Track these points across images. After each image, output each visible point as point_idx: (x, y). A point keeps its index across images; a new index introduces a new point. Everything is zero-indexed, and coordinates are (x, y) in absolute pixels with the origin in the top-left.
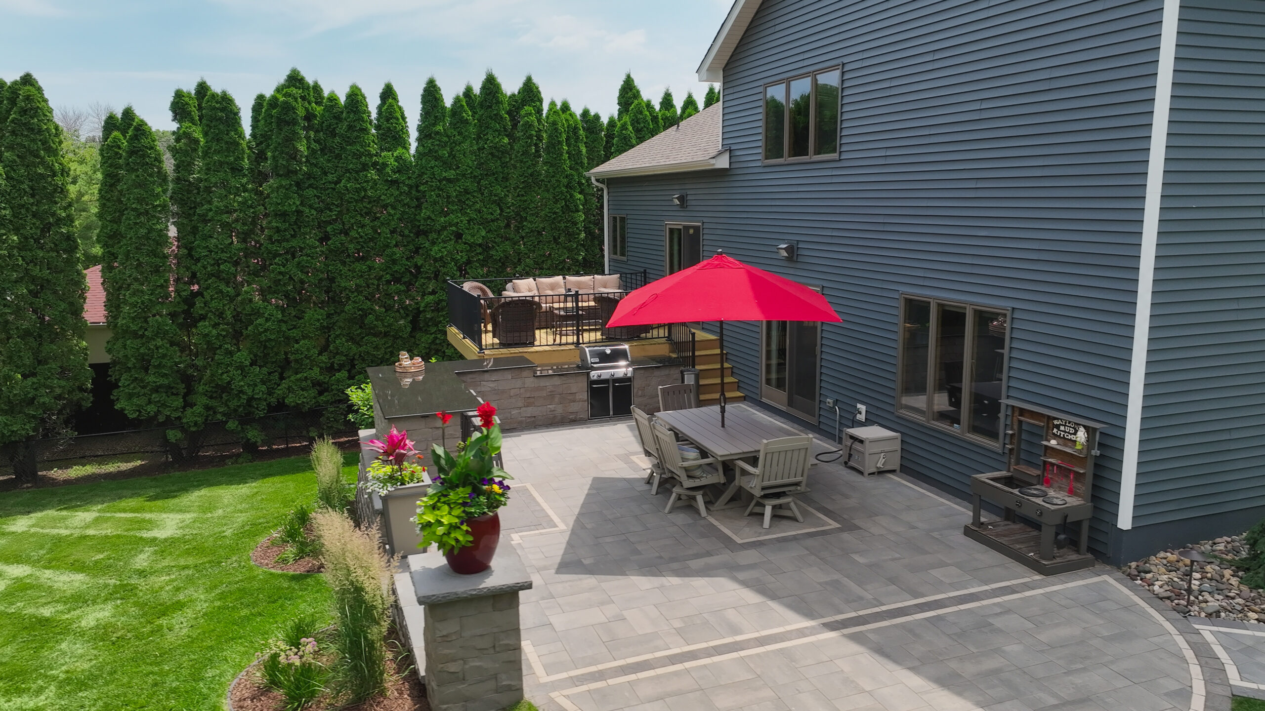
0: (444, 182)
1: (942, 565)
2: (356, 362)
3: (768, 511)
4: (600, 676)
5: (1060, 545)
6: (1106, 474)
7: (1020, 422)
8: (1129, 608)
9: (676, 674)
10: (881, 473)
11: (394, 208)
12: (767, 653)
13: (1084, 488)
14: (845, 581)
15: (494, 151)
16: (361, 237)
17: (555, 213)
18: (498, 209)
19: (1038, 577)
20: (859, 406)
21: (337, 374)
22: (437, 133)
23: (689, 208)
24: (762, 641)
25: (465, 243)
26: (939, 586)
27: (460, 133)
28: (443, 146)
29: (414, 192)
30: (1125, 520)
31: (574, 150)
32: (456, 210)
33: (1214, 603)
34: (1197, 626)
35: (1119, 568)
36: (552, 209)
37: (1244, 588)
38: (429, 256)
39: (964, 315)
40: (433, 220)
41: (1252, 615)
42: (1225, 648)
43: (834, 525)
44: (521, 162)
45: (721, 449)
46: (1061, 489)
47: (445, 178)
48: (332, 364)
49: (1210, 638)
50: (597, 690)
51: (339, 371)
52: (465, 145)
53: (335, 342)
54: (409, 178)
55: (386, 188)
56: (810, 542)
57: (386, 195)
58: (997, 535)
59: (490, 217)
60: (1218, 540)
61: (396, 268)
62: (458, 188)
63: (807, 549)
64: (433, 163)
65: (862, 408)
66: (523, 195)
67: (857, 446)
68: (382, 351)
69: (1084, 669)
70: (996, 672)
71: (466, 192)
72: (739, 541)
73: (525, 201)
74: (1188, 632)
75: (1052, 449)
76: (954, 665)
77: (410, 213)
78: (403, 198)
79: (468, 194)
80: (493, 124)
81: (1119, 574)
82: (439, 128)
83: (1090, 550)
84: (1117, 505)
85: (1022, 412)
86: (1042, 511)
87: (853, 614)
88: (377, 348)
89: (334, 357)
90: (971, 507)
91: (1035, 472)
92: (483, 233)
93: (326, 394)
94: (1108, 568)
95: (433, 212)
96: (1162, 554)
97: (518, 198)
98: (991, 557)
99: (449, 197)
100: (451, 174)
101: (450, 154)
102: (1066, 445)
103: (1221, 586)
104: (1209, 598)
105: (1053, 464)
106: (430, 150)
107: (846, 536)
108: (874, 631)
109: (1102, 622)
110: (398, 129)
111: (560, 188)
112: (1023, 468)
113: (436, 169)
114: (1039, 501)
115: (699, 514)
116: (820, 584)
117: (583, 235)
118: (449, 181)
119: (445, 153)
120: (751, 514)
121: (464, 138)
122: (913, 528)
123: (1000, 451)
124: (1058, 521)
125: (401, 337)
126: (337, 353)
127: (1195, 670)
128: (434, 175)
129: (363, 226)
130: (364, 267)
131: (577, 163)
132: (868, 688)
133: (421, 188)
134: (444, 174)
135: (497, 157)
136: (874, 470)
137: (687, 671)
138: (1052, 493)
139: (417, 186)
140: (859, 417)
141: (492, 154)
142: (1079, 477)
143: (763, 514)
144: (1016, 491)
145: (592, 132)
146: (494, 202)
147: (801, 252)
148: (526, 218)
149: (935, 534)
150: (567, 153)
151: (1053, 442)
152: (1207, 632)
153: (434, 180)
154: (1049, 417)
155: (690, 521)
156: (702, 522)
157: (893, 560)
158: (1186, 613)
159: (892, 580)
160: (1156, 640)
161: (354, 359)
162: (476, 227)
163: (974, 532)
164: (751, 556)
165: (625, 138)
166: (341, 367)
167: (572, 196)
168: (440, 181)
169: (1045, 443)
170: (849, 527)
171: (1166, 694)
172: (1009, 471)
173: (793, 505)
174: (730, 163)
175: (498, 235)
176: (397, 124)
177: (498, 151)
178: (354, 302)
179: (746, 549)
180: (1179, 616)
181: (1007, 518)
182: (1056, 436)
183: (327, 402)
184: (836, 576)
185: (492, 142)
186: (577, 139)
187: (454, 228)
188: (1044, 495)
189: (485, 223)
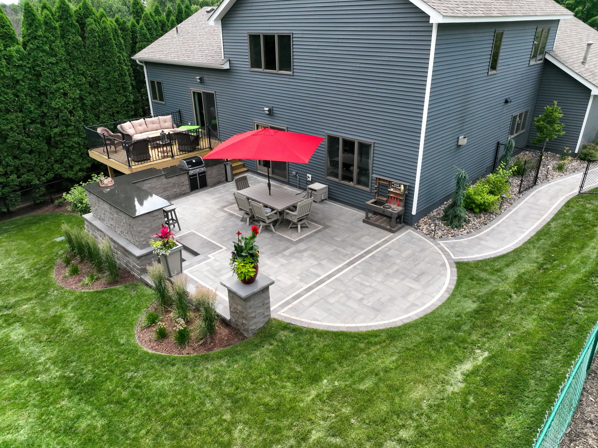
0: (51, 65)
1: (363, 236)
2: (20, 169)
3: (299, 226)
4: (288, 303)
5: (397, 223)
6: (408, 198)
7: (379, 183)
8: (420, 240)
9: (311, 295)
10: (322, 200)
11: (23, 81)
12: (333, 281)
13: (402, 204)
14: (338, 248)
15: (75, 45)
16: (7, 100)
17: (115, 78)
18: (84, 78)
19: (392, 234)
20: (308, 175)
21: (11, 177)
22: (40, 36)
23: (206, 84)
24: (329, 277)
25: (70, 98)
26: (367, 244)
27: (53, 35)
28: (45, 43)
29: (33, 71)
30: (414, 212)
31: (118, 42)
32: (60, 80)
33: (440, 234)
34: (438, 242)
35: (412, 226)
36: (113, 76)
37: (445, 227)
38: (50, 107)
39: (354, 143)
40: (49, 87)
41: (450, 235)
42: (448, 248)
43: (321, 227)
44: (92, 51)
45: (280, 207)
46: (394, 204)
47: (51, 63)
48: (6, 172)
49: (443, 245)
50: (291, 308)
51: (11, 175)
52: (58, 42)
53: (5, 160)
54: (28, 63)
55: (16, 70)
56: (318, 235)
57: (17, 74)
58: (375, 221)
59: (80, 83)
60: (434, 211)
61: (33, 115)
62: (59, 68)
63: (318, 239)
64: (41, 54)
65: (310, 176)
66: (96, 69)
67: (314, 192)
68: (34, 160)
69: (418, 264)
70: (397, 270)
71: (65, 69)
72: (295, 240)
73: (98, 72)
74: (437, 244)
75: (391, 192)
76: (386, 271)
77: (33, 83)
78: (27, 75)
79: (66, 70)
80: (71, 29)
81: (412, 228)
82: (40, 33)
83: (404, 222)
84: (412, 207)
85: (380, 179)
86: (392, 213)
87: (348, 261)
88: (31, 160)
89: (7, 168)
90: (365, 212)
91: (385, 199)
92: (78, 92)
93: (6, 188)
94: (408, 226)
95: (48, 83)
96: (422, 219)
97: (94, 71)
98: (375, 230)
99: (55, 73)
100: (53, 60)
101: (50, 48)
102: (396, 190)
103: (440, 227)
104: (438, 232)
105: (392, 197)
106: (38, 47)
107: (327, 230)
108: (359, 265)
109: (415, 246)
110: (11, 33)
111: (116, 64)
112: (380, 198)
113: (44, 58)
114: (390, 210)
115: (272, 232)
116: (332, 251)
117: (131, 88)
118: (53, 64)
119: (47, 48)
120: (291, 228)
121: (56, 38)
122: (346, 223)
123: (370, 191)
124: (397, 216)
125: (43, 152)
126: (8, 166)
127: (443, 256)
128: (44, 61)
129: (6, 94)
130: (13, 117)
131: (120, 49)
132: (368, 285)
133: (37, 68)
134: (50, 60)
135: (77, 48)
136: (320, 200)
137: (314, 293)
138: (393, 206)
139: (34, 67)
140: (308, 179)
141: (74, 47)
142: (400, 200)
143: (297, 227)
144: (382, 207)
145: (124, 31)
146: (80, 74)
147: (274, 112)
148: (100, 81)
149: (354, 224)
150: (115, 44)
151: (392, 190)
152: (441, 243)
153: (44, 64)
154: (390, 181)
155: (271, 235)
156: (275, 235)
157: (348, 237)
158: (434, 238)
159: (352, 245)
160: (430, 249)
161: (18, 167)
162: (74, 89)
163: (367, 221)
164: (302, 246)
165: (144, 35)
166: (12, 172)
167: (122, 68)
168: (48, 64)
169: (389, 190)
170: (326, 227)
171: (440, 266)
172: (375, 199)
173: (306, 223)
174: (230, 66)
175: (86, 92)
176: (10, 29)
177: (77, 45)
178: (12, 137)
179: (299, 243)
180: (433, 240)
181: (374, 214)
182: (392, 187)
183: (9, 192)
184: (335, 248)
185: (73, 40)
186: (118, 36)
187: (62, 91)
188: (390, 207)
189: (78, 86)
